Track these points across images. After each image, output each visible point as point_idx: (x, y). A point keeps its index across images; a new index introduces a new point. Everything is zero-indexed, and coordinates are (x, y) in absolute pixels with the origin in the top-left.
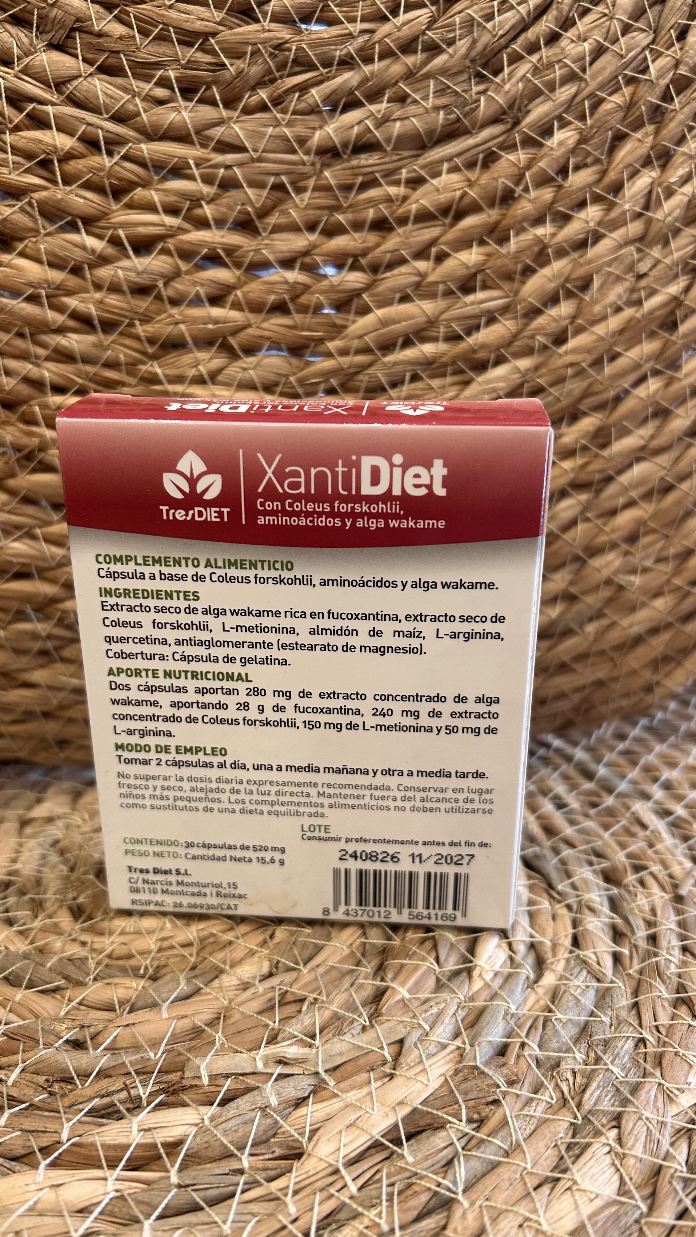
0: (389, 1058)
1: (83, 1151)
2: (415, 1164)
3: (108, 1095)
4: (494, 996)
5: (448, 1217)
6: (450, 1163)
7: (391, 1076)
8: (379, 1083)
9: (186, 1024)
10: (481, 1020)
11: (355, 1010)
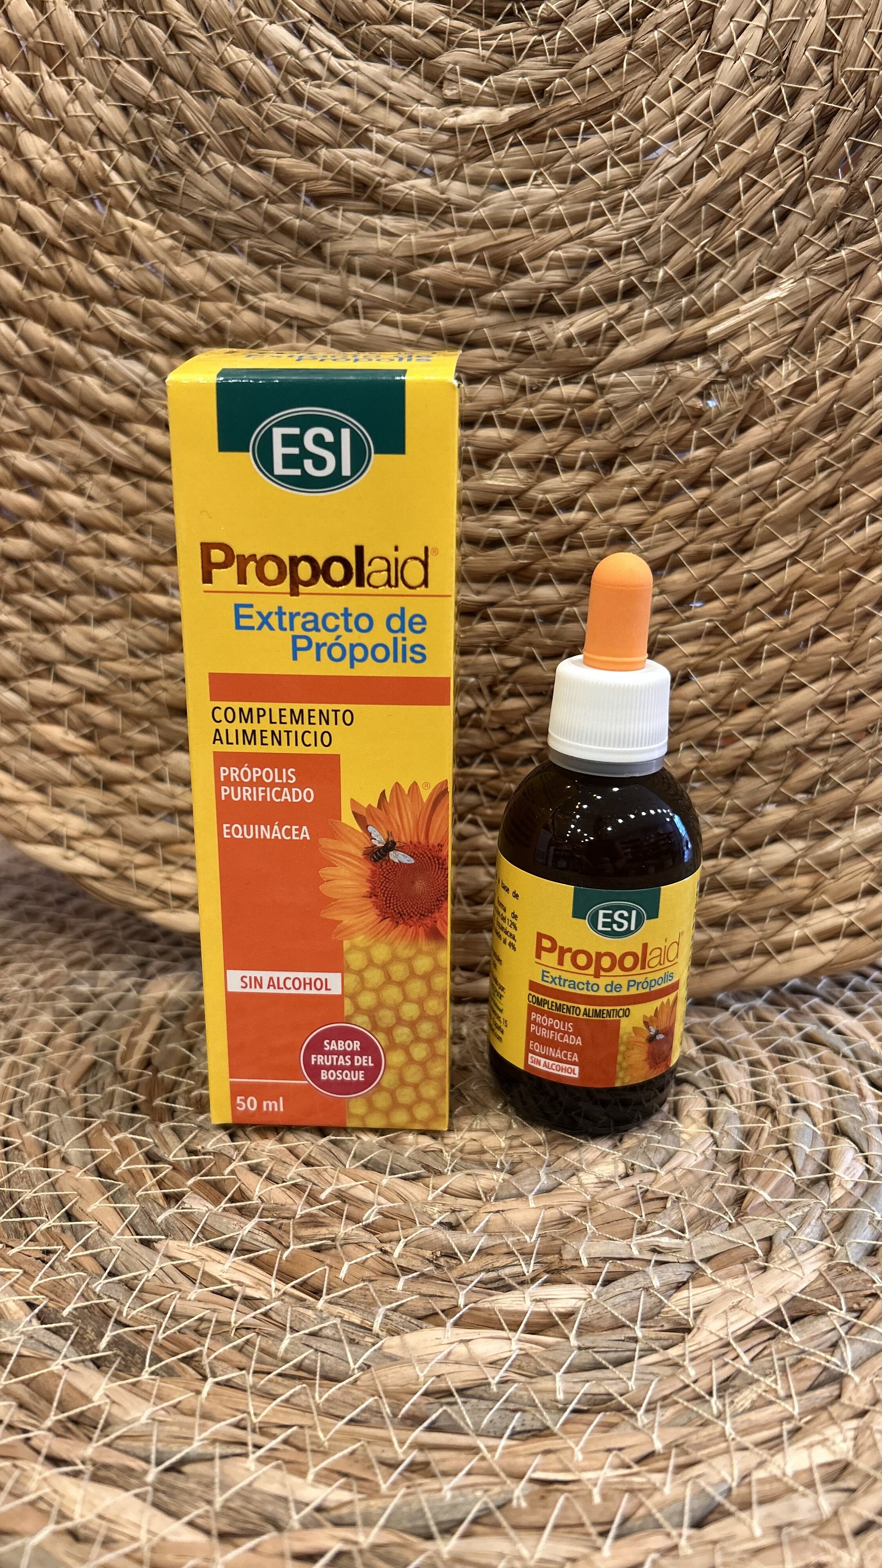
0: (760, 1253)
1: (482, 1314)
2: (802, 1343)
3: (494, 1269)
4: (857, 1204)
5: (841, 1389)
6: (834, 1345)
7: (765, 1269)
8: (753, 1275)
9: (554, 1213)
10: (848, 1224)
11: (720, 1209)
